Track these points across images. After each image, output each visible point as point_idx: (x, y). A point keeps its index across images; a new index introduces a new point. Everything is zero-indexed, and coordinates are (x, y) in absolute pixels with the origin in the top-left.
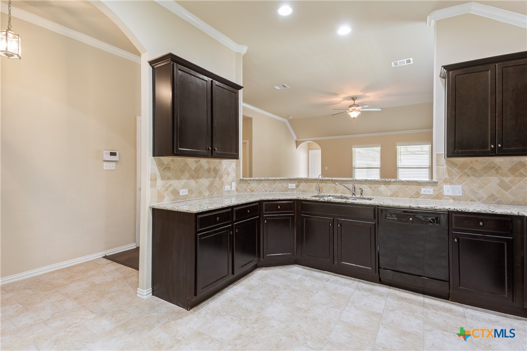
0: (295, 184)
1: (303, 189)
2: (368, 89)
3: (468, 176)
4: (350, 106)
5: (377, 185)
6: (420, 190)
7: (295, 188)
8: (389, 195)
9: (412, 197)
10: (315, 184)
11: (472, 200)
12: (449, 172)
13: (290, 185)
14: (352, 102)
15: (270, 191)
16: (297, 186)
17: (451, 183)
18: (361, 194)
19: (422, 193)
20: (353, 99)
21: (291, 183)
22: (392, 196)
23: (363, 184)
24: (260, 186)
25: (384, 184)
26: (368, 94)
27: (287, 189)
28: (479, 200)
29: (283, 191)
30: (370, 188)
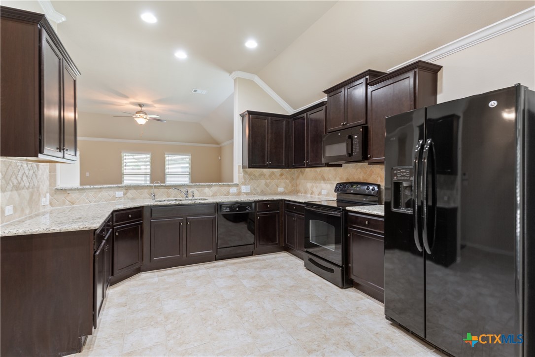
0: (122, 192)
1: (131, 196)
2: (160, 101)
3: (253, 180)
4: (137, 113)
5: (203, 188)
6: (229, 190)
7: (122, 196)
8: (211, 194)
9: (225, 195)
10: (146, 190)
11: (254, 194)
12: (244, 177)
13: (117, 193)
14: (139, 108)
15: (95, 202)
16: (125, 194)
17: (245, 185)
18: (193, 196)
19: (231, 192)
20: (140, 105)
21: (118, 191)
22: (213, 196)
23: (192, 188)
24: (83, 197)
25: (208, 187)
26: (155, 105)
27: (114, 198)
28: (257, 193)
29: (110, 200)
30: (198, 191)
